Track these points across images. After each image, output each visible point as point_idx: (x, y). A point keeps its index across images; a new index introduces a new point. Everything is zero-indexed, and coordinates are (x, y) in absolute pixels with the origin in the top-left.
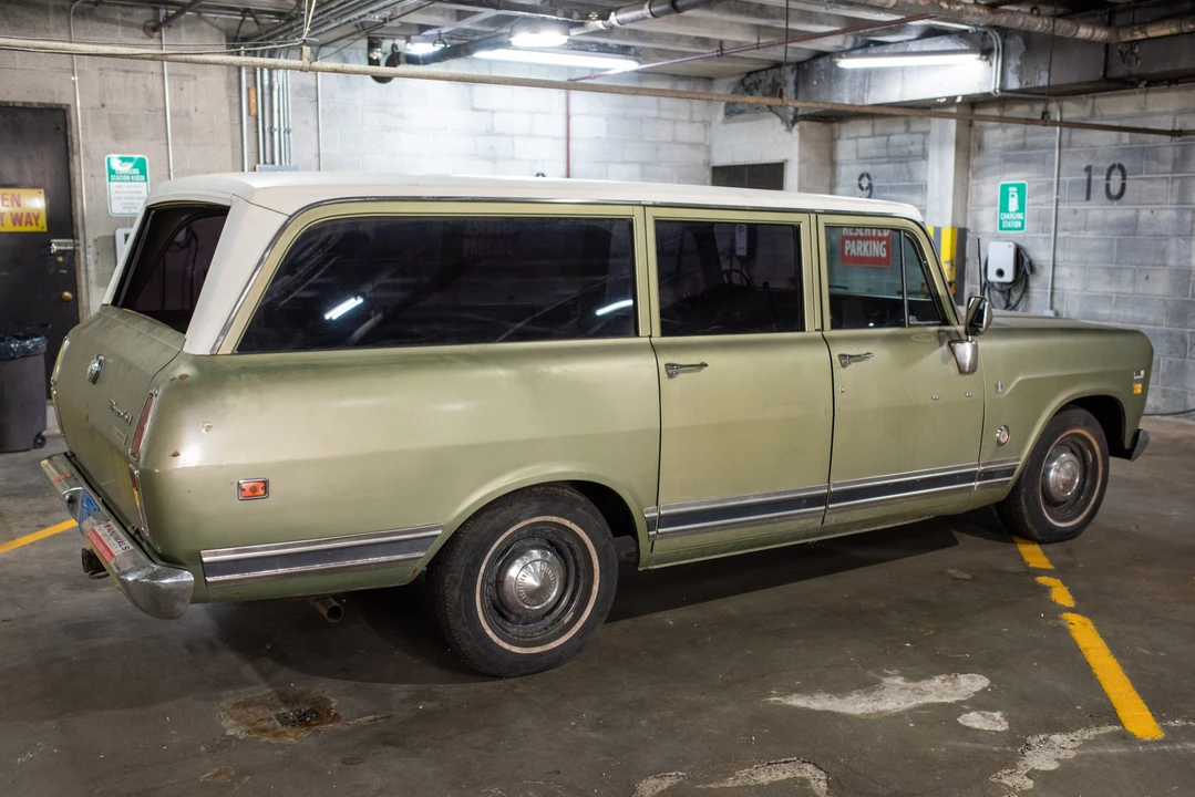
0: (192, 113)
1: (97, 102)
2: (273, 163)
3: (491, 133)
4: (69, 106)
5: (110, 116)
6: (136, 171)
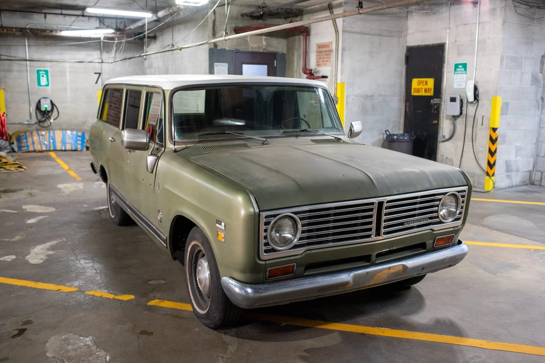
0: (487, 39)
1: (454, 40)
4: (445, 43)
5: (457, 46)
6: (463, 69)
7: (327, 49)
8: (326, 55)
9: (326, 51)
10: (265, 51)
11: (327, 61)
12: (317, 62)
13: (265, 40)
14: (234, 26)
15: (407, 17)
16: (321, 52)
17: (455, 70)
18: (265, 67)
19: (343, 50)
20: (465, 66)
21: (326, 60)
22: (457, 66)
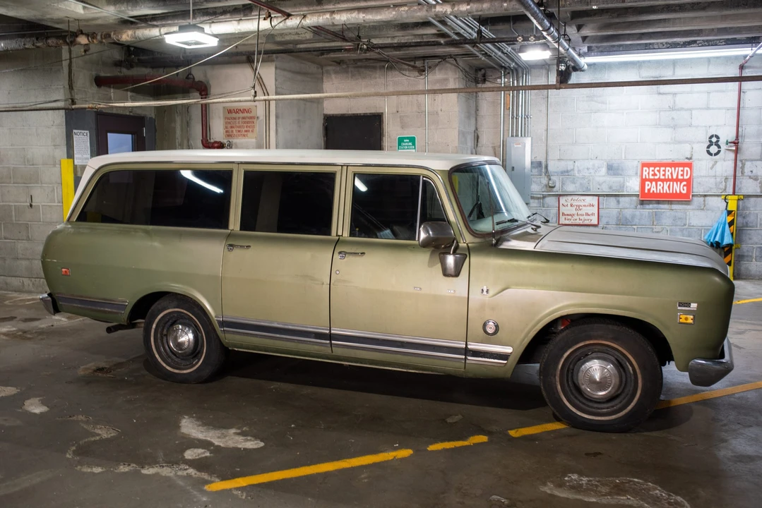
0: (439, 112)
1: (395, 110)
2: (517, 136)
3: (672, 109)
4: (382, 113)
5: (400, 117)
6: (410, 144)
7: (245, 115)
8: (245, 123)
9: (243, 118)
10: (131, 114)
11: (246, 131)
12: (227, 132)
13: (131, 97)
14: (94, 73)
15: (322, 79)
16: (235, 119)
17: (399, 145)
18: (129, 137)
19: (277, 117)
20: (412, 140)
21: (245, 129)
22: (401, 140)
